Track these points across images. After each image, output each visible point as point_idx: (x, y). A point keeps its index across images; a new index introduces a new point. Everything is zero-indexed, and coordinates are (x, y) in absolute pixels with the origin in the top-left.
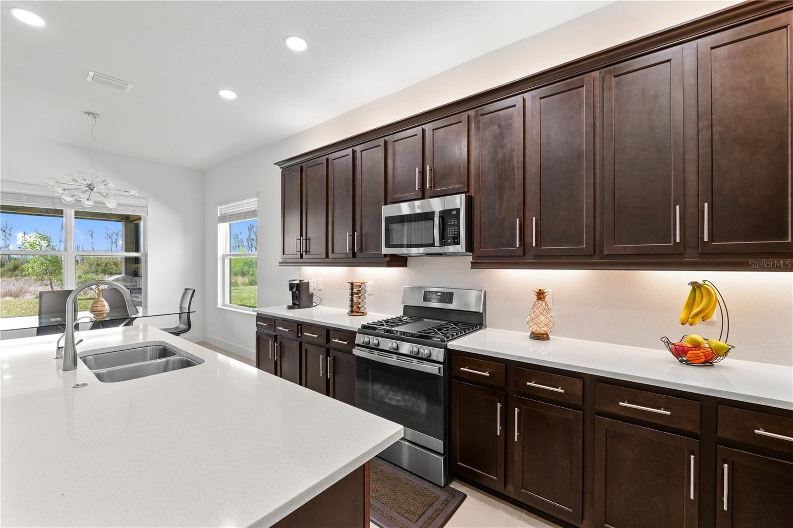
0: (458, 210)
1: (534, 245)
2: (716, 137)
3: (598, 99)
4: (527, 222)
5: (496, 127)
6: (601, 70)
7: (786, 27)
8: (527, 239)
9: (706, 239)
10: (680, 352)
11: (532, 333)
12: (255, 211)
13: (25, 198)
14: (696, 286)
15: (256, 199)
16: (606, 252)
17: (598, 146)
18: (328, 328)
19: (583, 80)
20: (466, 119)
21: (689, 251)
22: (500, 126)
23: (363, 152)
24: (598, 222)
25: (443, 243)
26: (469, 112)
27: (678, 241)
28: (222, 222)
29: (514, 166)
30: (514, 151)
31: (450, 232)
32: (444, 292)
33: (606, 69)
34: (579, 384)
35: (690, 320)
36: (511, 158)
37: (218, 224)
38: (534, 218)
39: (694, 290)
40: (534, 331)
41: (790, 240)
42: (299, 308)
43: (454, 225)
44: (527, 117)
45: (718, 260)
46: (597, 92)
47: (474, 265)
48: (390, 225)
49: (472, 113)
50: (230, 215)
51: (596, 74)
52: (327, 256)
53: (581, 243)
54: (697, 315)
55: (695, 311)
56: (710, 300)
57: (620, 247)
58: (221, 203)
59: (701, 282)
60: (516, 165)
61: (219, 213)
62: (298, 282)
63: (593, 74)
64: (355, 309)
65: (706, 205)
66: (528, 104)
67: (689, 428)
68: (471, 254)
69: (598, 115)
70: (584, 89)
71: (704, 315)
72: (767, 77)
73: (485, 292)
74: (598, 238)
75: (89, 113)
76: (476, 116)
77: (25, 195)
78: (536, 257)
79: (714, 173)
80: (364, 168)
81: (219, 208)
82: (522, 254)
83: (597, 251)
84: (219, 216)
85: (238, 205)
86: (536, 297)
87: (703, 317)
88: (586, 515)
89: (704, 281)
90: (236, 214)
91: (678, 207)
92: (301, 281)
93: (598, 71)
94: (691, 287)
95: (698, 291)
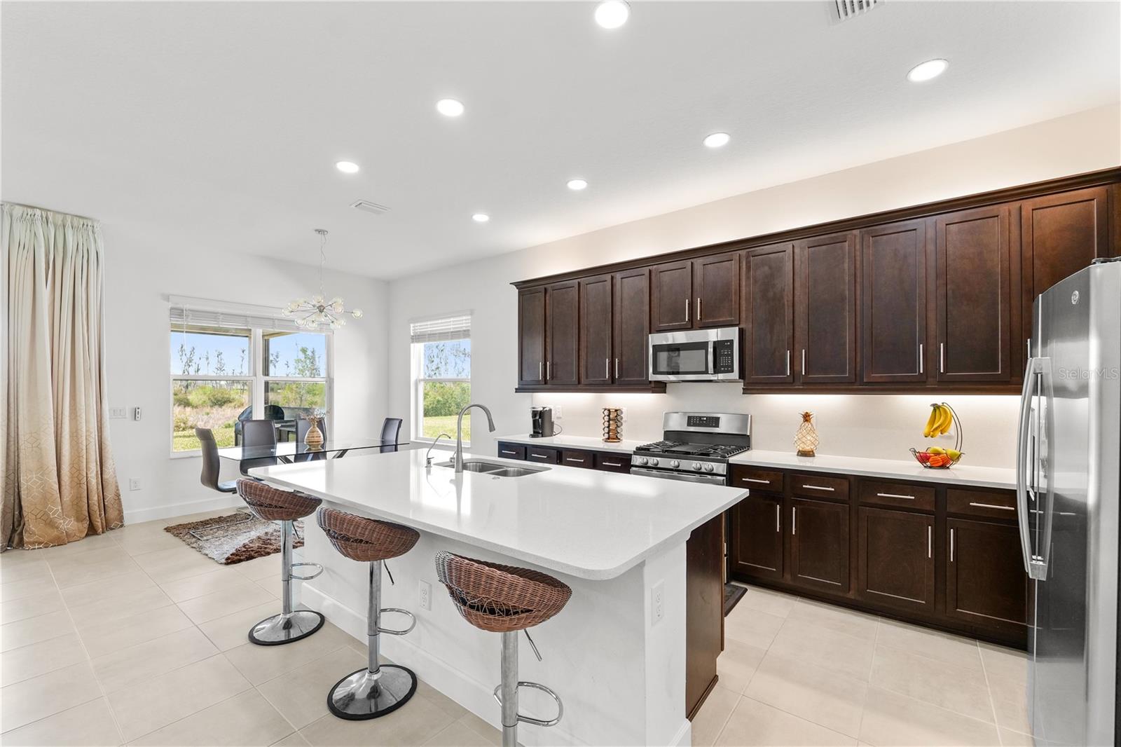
0: (732, 341)
1: (803, 374)
2: (950, 293)
3: (858, 253)
4: (797, 353)
5: (766, 268)
6: (861, 230)
7: (997, 216)
8: (797, 368)
9: (942, 371)
10: (923, 459)
11: (799, 451)
12: (468, 330)
13: (221, 317)
14: (936, 407)
15: (469, 317)
16: (865, 380)
17: (858, 292)
18: (595, 453)
19: (845, 236)
20: (738, 258)
21: (930, 379)
22: (770, 268)
23: (623, 280)
24: (859, 355)
25: (717, 370)
26: (740, 252)
27: (921, 371)
28: (417, 342)
29: (784, 304)
30: (784, 290)
31: (723, 361)
32: (710, 417)
33: (865, 229)
34: (846, 484)
35: (932, 433)
36: (782, 297)
37: (412, 345)
38: (804, 351)
39: (935, 410)
40: (801, 449)
41: (1000, 373)
42: (542, 436)
43: (727, 355)
44: (796, 262)
45: (951, 387)
46: (858, 247)
47: (746, 391)
48: (658, 353)
49: (743, 253)
50: (429, 335)
51: (856, 232)
52: (579, 383)
53: (844, 372)
54: (936, 429)
55: (935, 427)
56: (946, 417)
57: (876, 376)
58: (415, 320)
59: (940, 404)
60: (786, 303)
61: (412, 332)
62: (542, 409)
63: (854, 232)
64: (613, 436)
65: (942, 345)
66: (797, 251)
67: (928, 508)
68: (742, 381)
69: (858, 266)
70: (847, 244)
71: (943, 429)
72: (985, 251)
73: (751, 417)
74: (858, 369)
75: (319, 231)
76: (748, 257)
77: (222, 314)
78: (804, 384)
79: (949, 320)
80: (625, 296)
81: (412, 325)
82: (792, 381)
83: (858, 378)
84: (412, 334)
85: (441, 323)
86: (803, 419)
87: (941, 431)
88: (852, 586)
89: (943, 403)
90: (440, 333)
91: (921, 346)
92: (544, 408)
93: (859, 230)
94: (932, 408)
95: (937, 411)
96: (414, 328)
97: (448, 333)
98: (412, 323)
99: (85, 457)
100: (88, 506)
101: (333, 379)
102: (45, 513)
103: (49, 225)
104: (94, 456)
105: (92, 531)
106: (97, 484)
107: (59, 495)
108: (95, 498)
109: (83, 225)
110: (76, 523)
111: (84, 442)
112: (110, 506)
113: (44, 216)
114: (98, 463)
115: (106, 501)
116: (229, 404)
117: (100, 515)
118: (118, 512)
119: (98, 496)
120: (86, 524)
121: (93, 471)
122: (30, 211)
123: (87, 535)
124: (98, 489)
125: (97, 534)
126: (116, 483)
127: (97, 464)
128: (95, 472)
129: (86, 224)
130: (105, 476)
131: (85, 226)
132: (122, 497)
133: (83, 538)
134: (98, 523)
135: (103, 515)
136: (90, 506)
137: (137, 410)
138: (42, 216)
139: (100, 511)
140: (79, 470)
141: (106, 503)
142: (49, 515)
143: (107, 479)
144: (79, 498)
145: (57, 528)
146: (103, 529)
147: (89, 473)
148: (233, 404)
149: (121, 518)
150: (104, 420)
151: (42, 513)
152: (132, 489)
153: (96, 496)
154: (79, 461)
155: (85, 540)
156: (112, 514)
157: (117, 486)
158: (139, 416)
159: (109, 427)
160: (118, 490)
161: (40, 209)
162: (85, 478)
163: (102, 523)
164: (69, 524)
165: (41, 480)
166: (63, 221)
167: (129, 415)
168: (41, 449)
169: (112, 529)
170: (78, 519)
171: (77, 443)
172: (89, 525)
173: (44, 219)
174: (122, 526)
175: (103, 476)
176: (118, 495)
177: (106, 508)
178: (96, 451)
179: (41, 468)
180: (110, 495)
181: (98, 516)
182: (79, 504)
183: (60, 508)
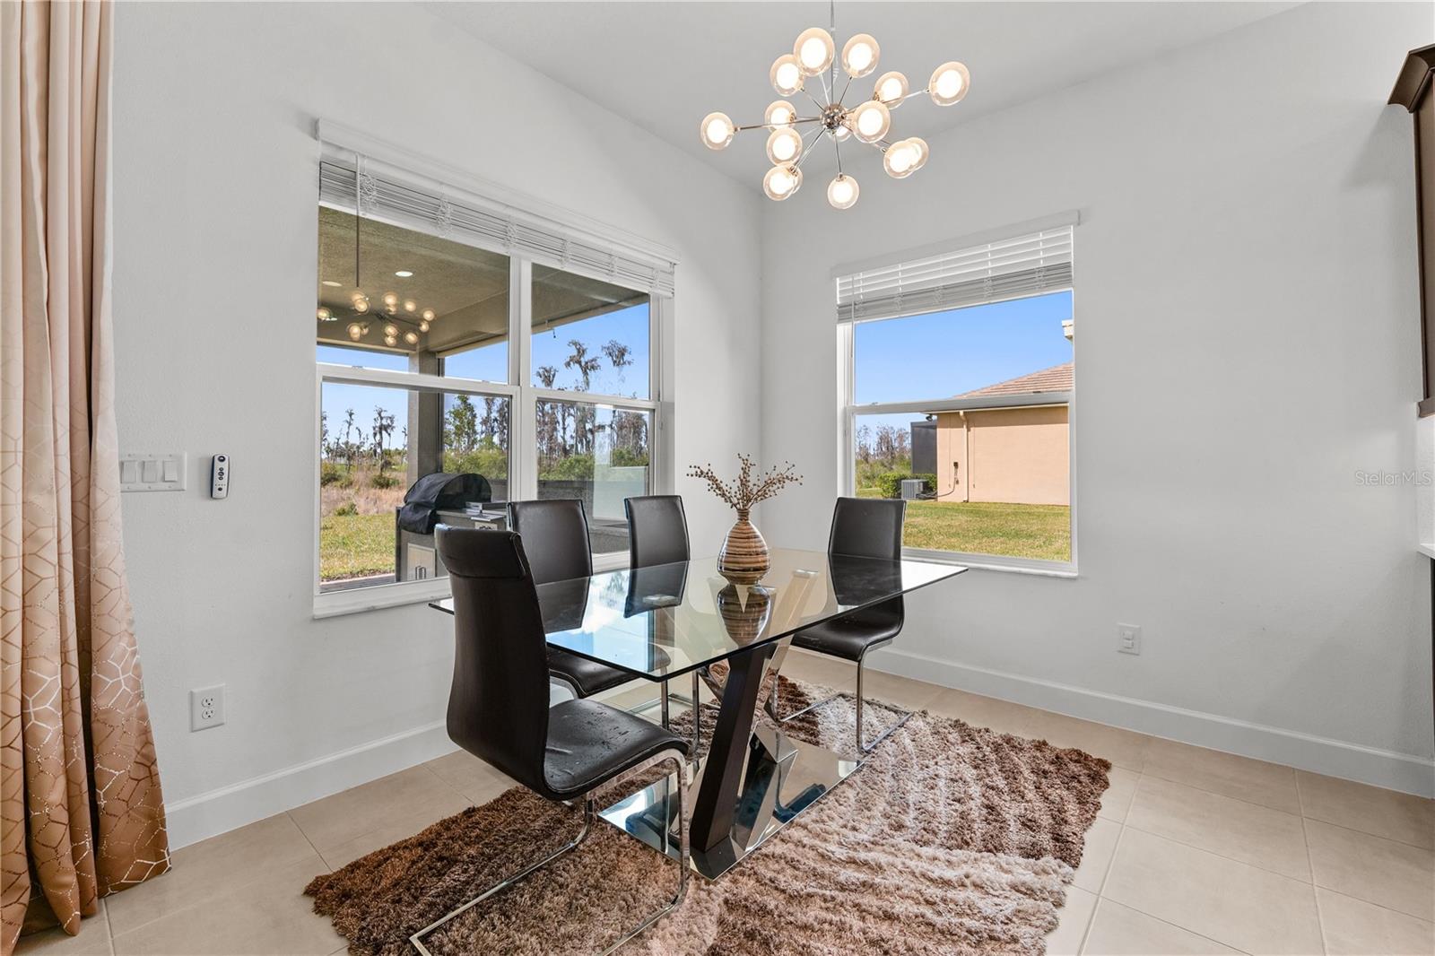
81: (839, 281)
96: (841, 290)
97: (981, 281)
98: (841, 275)
101: (672, 405)
106: (66, 735)
108: (54, 793)
112: (118, 808)
114: (74, 658)
116: (334, 483)
117: (76, 853)
118: (146, 823)
119: (70, 782)
121: (47, 692)
124: (67, 755)
125: (62, 931)
126: (144, 718)
127: (65, 662)
130: (101, 702)
132: (162, 768)
134: (66, 884)
137: (218, 465)
139: (74, 838)
141: (102, 803)
143: (107, 711)
148: (338, 484)
149: (157, 841)
150: (99, 496)
152: (198, 725)
153: (61, 782)
156: (123, 833)
157: (145, 733)
158: (225, 481)
159: (118, 518)
160: (148, 743)
162: (17, 722)
163: (81, 881)
167: (191, 478)
169: (123, 888)
174: (160, 870)
176: (147, 763)
177: (103, 819)
178: (62, 614)
180: (117, 770)
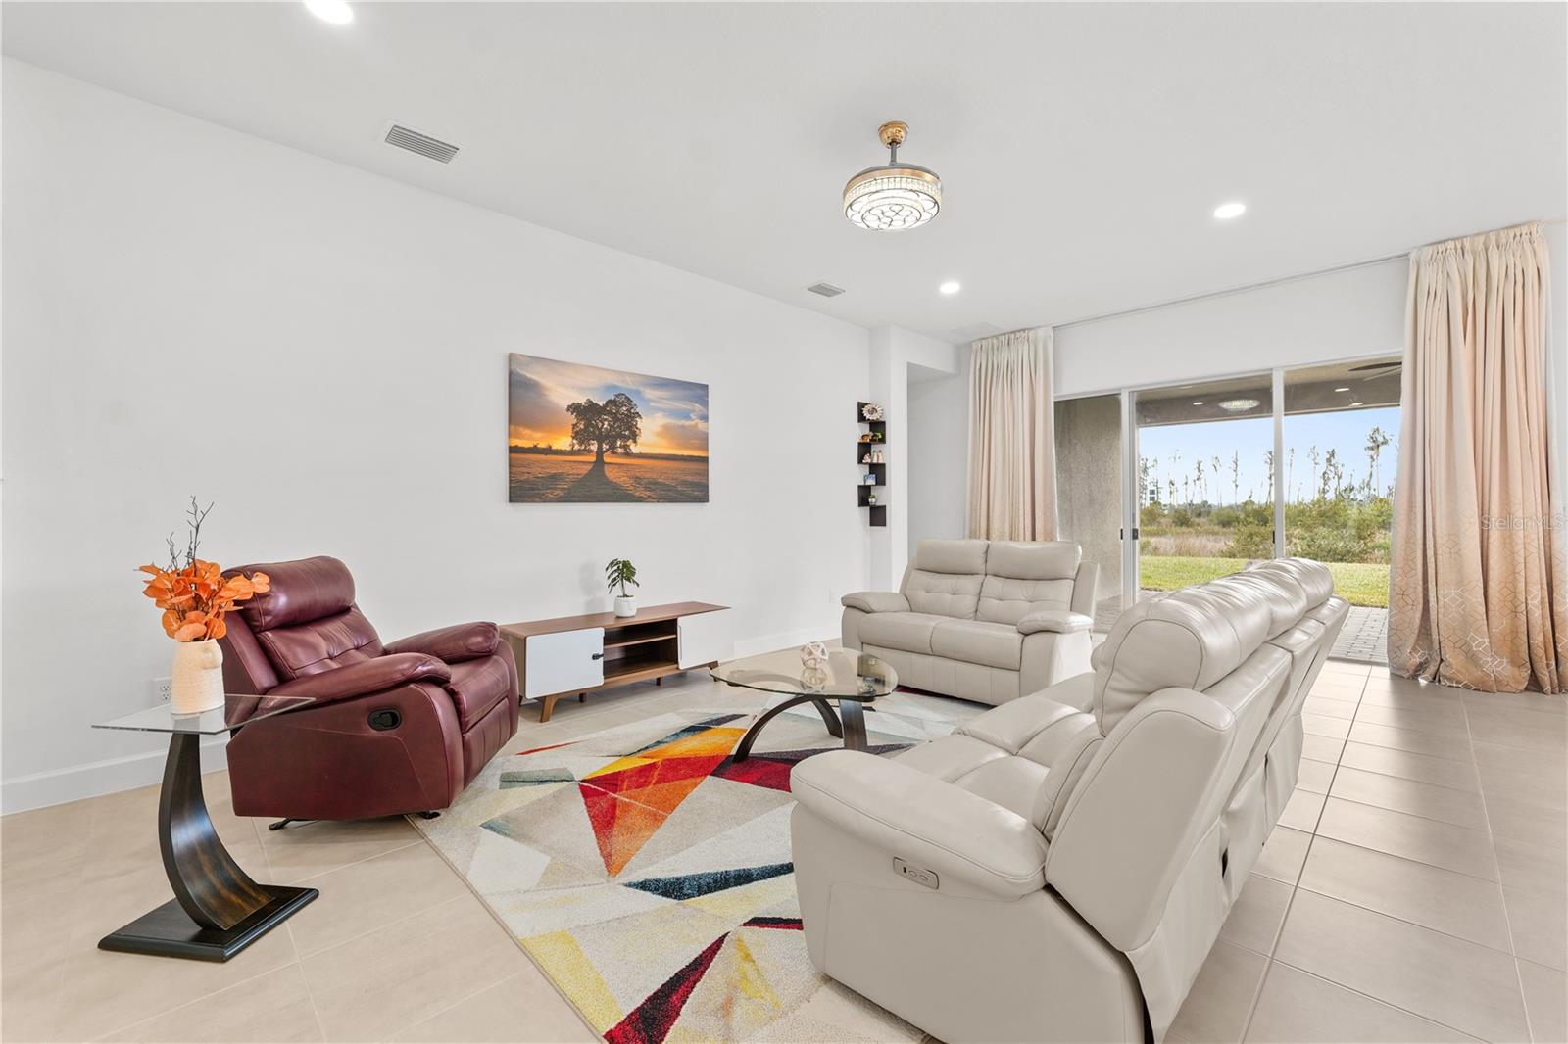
99: (1523, 573)
100: (1529, 647)
102: (1466, 643)
103: (1466, 255)
104: (1538, 574)
105: (1535, 685)
106: (1544, 617)
107: (1485, 622)
108: (1538, 639)
109: (1515, 236)
110: (1509, 667)
111: (1522, 553)
113: (1459, 247)
114: (1545, 586)
115: (1559, 646)
117: (1548, 665)
119: (1545, 636)
120: (1526, 673)
121: (1536, 597)
122: (1441, 247)
123: (1526, 689)
124: (1543, 625)
125: (1543, 693)
127: (1542, 587)
128: (1538, 599)
129: (1518, 234)
130: (1558, 608)
131: (1518, 238)
133: (1521, 692)
134: (1545, 676)
135: (1554, 666)
136: (1531, 648)
138: (1456, 249)
139: (1548, 659)
140: (1514, 592)
141: (1559, 650)
142: (1470, 647)
143: (1561, 613)
144: (1514, 631)
145: (1481, 667)
146: (1553, 688)
147: (1529, 598)
151: (1462, 642)
153: (1542, 634)
154: (1514, 581)
155: (1523, 694)
161: (1453, 239)
162: (1524, 605)
163: (1551, 678)
164: (1498, 666)
165: (1462, 597)
166: (1484, 243)
168: (1461, 556)
170: (1514, 662)
171: (1513, 553)
172: (1531, 675)
173: (1460, 251)
175: (1555, 607)
177: (1560, 656)
178: (1541, 568)
179: (1461, 582)
181: (1545, 665)
182: (1514, 641)
183: (1487, 640)
